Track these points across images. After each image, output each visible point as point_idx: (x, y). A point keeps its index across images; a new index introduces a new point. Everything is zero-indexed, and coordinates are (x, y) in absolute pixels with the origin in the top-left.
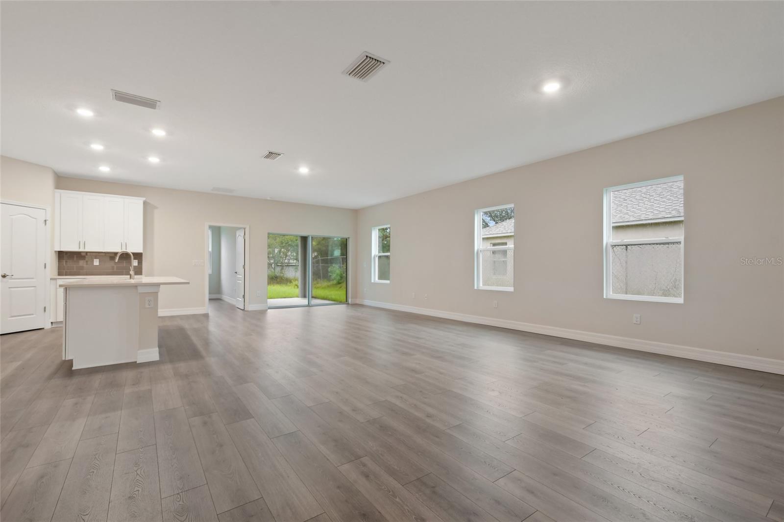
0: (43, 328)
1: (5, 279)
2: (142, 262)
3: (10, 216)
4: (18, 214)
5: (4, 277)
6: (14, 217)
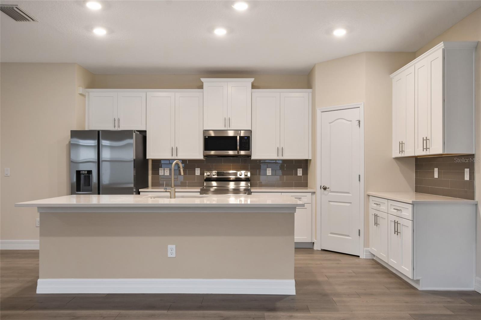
0: (359, 256)
1: (326, 192)
2: (474, 173)
3: (329, 123)
4: (336, 120)
5: (325, 189)
6: (333, 123)
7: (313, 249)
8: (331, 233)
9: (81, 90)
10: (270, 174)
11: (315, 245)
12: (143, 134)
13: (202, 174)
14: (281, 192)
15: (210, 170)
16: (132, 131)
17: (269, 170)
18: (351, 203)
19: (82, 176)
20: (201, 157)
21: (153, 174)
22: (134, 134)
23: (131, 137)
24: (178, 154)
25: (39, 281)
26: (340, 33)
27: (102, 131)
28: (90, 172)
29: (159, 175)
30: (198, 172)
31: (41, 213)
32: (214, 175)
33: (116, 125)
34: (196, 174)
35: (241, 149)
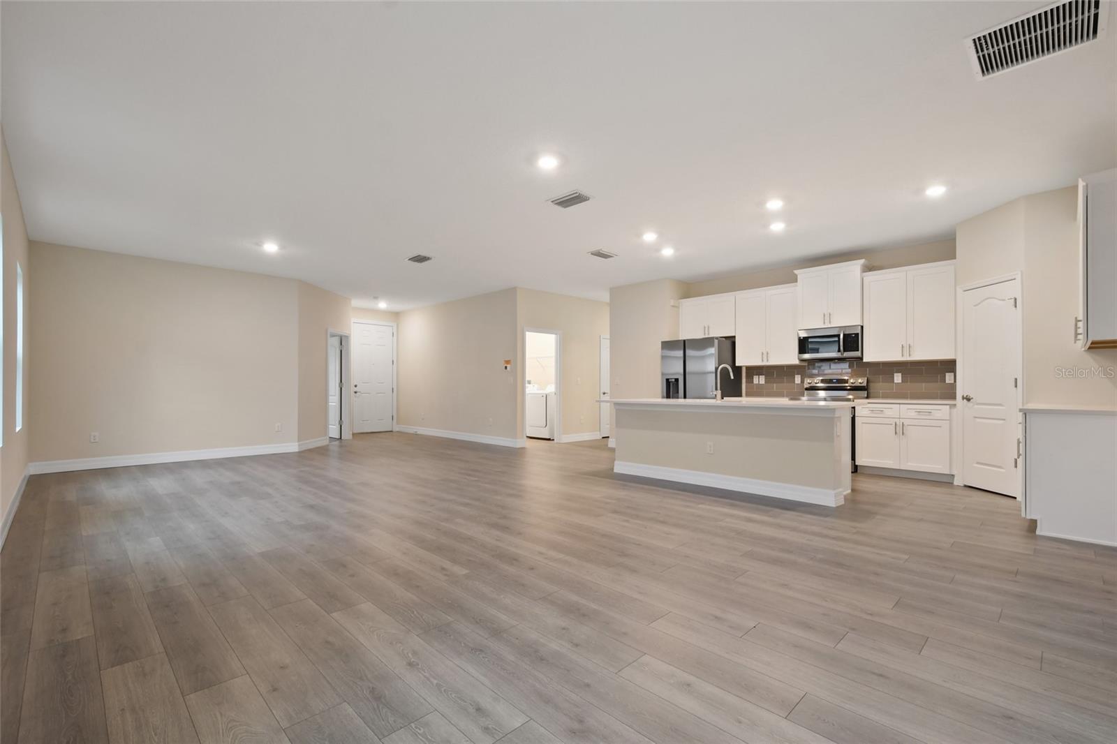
0: (1015, 498)
1: (969, 404)
3: (975, 306)
4: (984, 300)
5: (969, 400)
6: (980, 305)
7: (952, 483)
8: (978, 463)
9: (672, 302)
10: (900, 381)
11: (955, 478)
12: (732, 341)
13: (802, 382)
14: (900, 404)
15: (812, 376)
16: (712, 338)
17: (897, 376)
18: (1004, 420)
19: (671, 384)
20: (797, 362)
21: (746, 382)
22: (716, 341)
23: (712, 346)
24: (769, 359)
25: (616, 462)
26: (936, 191)
27: (688, 340)
28: (677, 380)
29: (753, 382)
30: (798, 379)
31: (617, 410)
32: (816, 383)
33: (706, 332)
34: (796, 382)
35: (844, 351)
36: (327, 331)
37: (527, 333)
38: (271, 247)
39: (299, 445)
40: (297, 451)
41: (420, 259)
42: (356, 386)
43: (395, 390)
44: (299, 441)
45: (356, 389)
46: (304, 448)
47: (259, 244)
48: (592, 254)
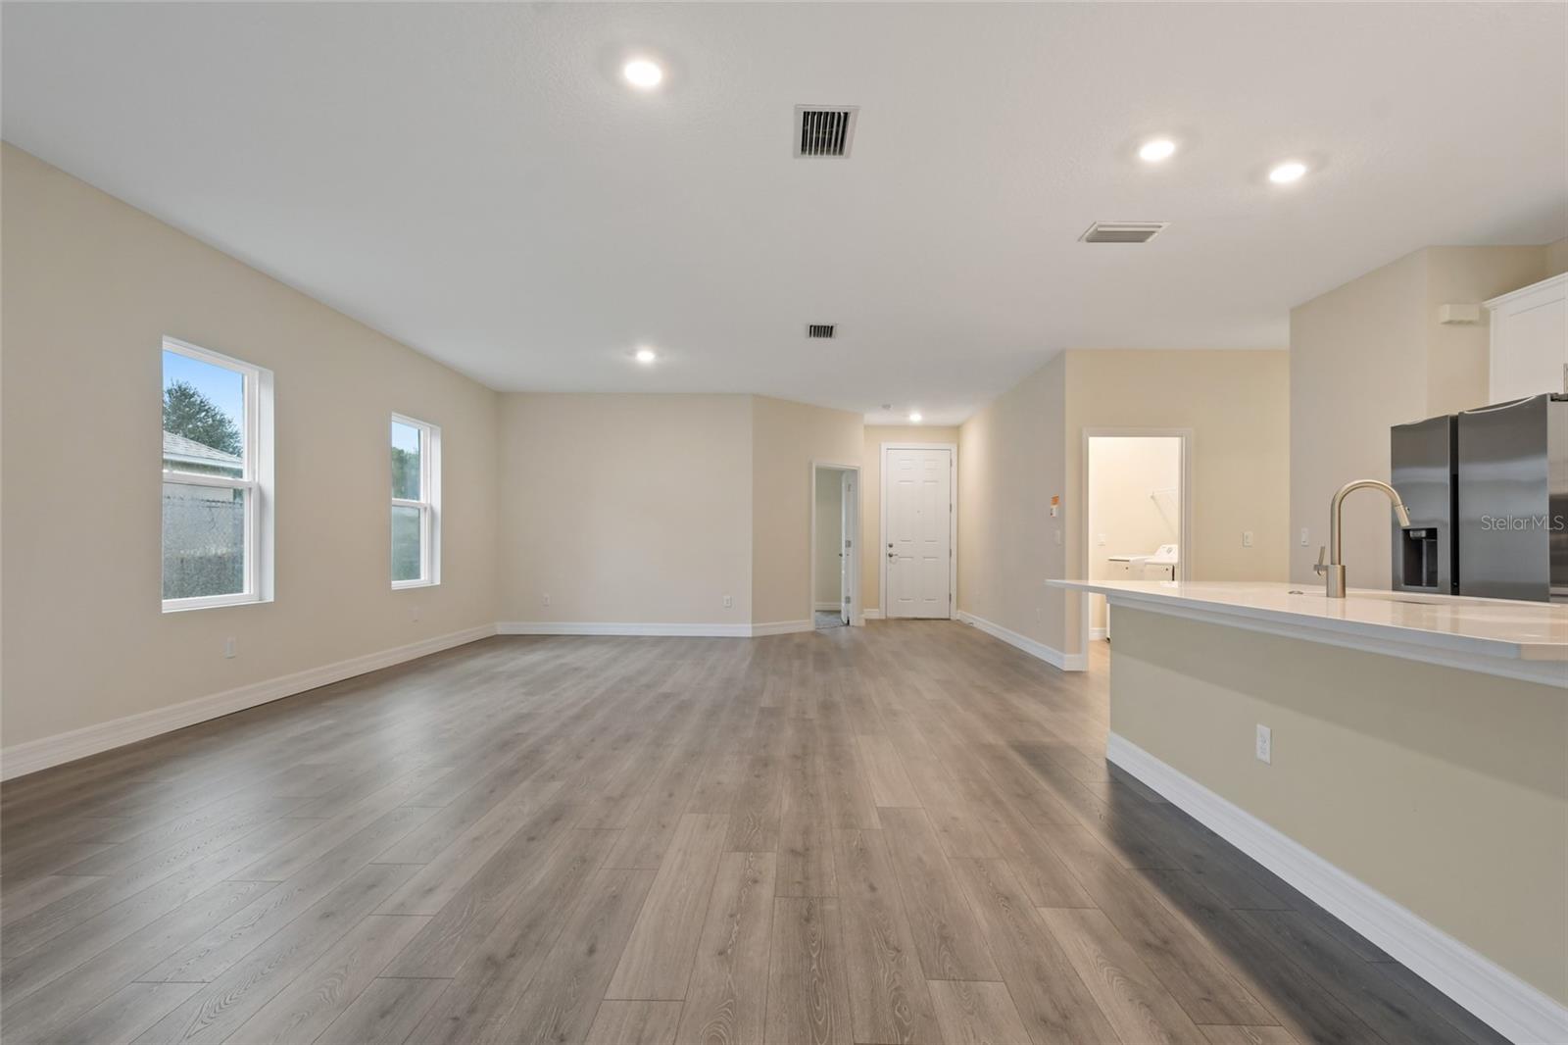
19: (1423, 545)
27: (1464, 415)
28: (1432, 533)
36: (811, 464)
37: (1092, 440)
38: (645, 356)
39: (753, 628)
40: (750, 636)
41: (823, 331)
42: (891, 546)
43: (954, 553)
44: (753, 623)
45: (890, 551)
46: (761, 633)
47: (633, 353)
48: (1090, 240)
